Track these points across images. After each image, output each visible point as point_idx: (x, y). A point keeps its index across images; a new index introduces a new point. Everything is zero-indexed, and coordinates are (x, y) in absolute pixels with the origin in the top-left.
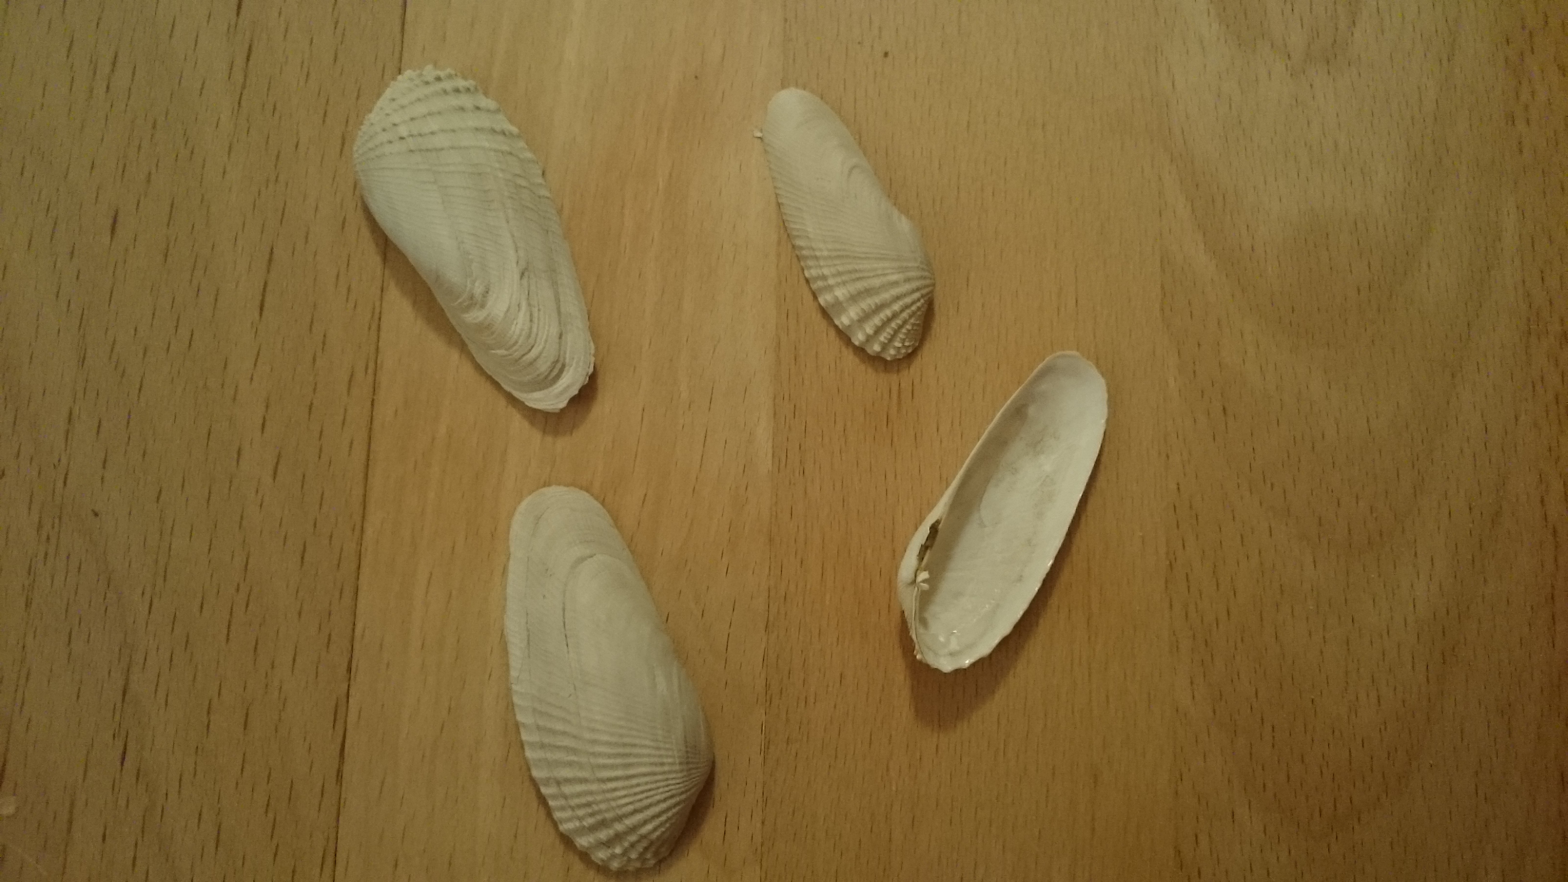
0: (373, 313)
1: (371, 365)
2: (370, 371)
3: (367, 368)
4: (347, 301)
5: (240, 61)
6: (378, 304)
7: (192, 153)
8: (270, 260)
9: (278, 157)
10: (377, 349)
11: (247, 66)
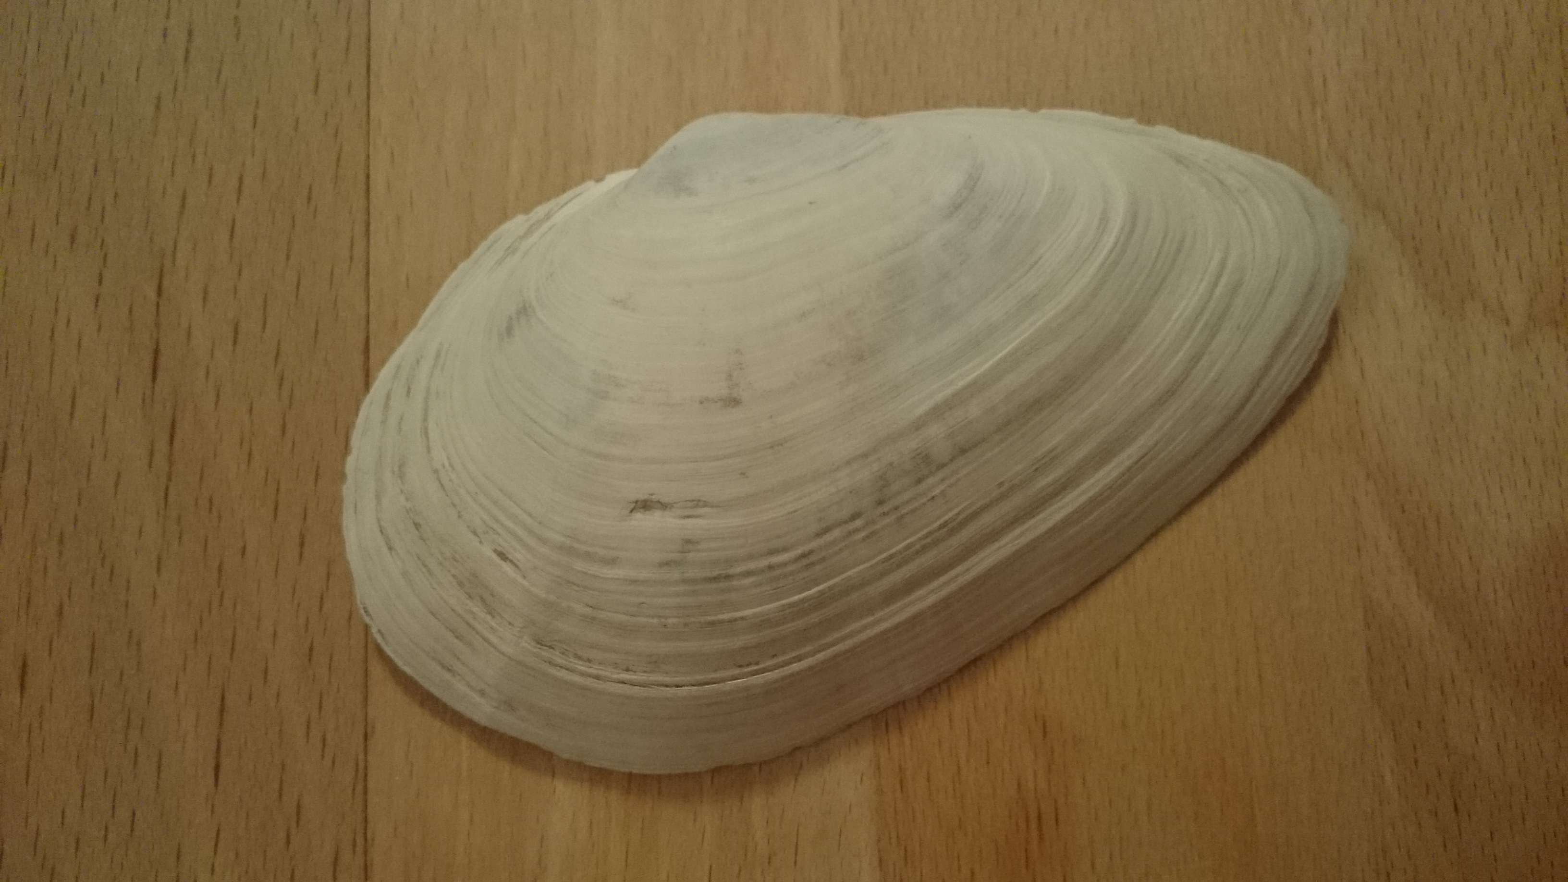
0: (357, 771)
1: (360, 841)
2: (359, 849)
3: (354, 846)
4: (323, 756)
5: (162, 445)
6: (361, 757)
7: (112, 572)
8: (222, 710)
9: (220, 570)
10: (366, 820)
11: (171, 450)
